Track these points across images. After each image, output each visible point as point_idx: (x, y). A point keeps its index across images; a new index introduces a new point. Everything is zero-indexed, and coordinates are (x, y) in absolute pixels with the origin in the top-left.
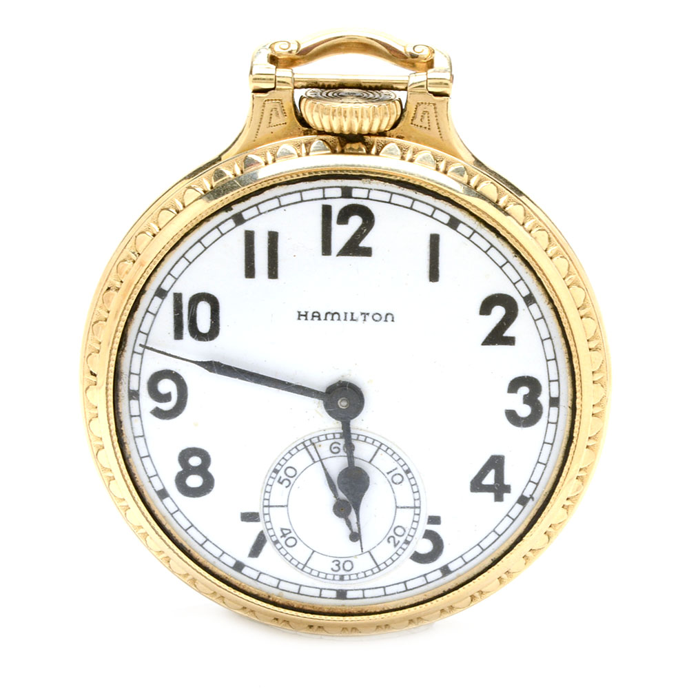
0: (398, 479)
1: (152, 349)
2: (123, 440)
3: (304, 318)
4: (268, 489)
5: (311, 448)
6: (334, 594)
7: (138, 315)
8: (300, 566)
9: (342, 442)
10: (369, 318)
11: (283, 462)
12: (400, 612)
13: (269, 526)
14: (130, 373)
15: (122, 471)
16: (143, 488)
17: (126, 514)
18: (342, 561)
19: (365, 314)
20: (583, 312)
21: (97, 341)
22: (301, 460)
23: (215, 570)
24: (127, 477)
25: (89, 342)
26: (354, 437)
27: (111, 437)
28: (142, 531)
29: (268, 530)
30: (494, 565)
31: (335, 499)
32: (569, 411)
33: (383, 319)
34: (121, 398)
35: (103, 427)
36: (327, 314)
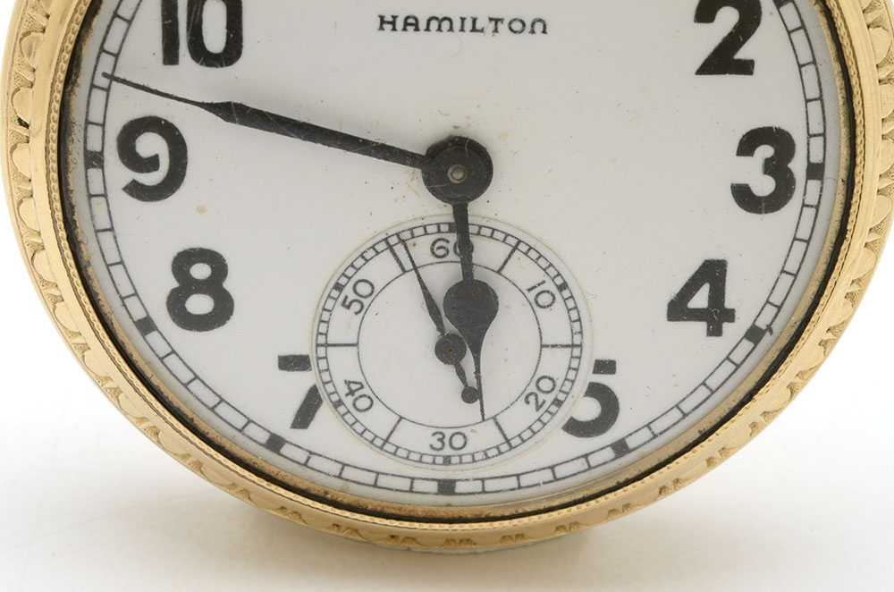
0: (544, 299)
1: (124, 81)
2: (77, 238)
3: (391, 26)
4: (326, 316)
5: (400, 249)
6: (433, 487)
7: (100, 22)
8: (379, 442)
9: (453, 238)
10: (503, 27)
11: (350, 272)
12: (545, 517)
13: (326, 377)
14: (88, 123)
15: (75, 289)
16: (112, 317)
17: (83, 356)
18: (448, 433)
19: (497, 21)
20: (871, 17)
21: (28, 66)
22: (381, 268)
23: (236, 451)
24: (85, 298)
25: (15, 69)
26: (472, 229)
27: (56, 231)
28: (110, 384)
29: (325, 383)
30: (704, 441)
31: (439, 333)
32: (841, 188)
33: (528, 27)
34: (72, 166)
35: (42, 213)
36: (429, 21)
